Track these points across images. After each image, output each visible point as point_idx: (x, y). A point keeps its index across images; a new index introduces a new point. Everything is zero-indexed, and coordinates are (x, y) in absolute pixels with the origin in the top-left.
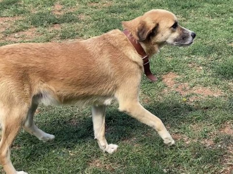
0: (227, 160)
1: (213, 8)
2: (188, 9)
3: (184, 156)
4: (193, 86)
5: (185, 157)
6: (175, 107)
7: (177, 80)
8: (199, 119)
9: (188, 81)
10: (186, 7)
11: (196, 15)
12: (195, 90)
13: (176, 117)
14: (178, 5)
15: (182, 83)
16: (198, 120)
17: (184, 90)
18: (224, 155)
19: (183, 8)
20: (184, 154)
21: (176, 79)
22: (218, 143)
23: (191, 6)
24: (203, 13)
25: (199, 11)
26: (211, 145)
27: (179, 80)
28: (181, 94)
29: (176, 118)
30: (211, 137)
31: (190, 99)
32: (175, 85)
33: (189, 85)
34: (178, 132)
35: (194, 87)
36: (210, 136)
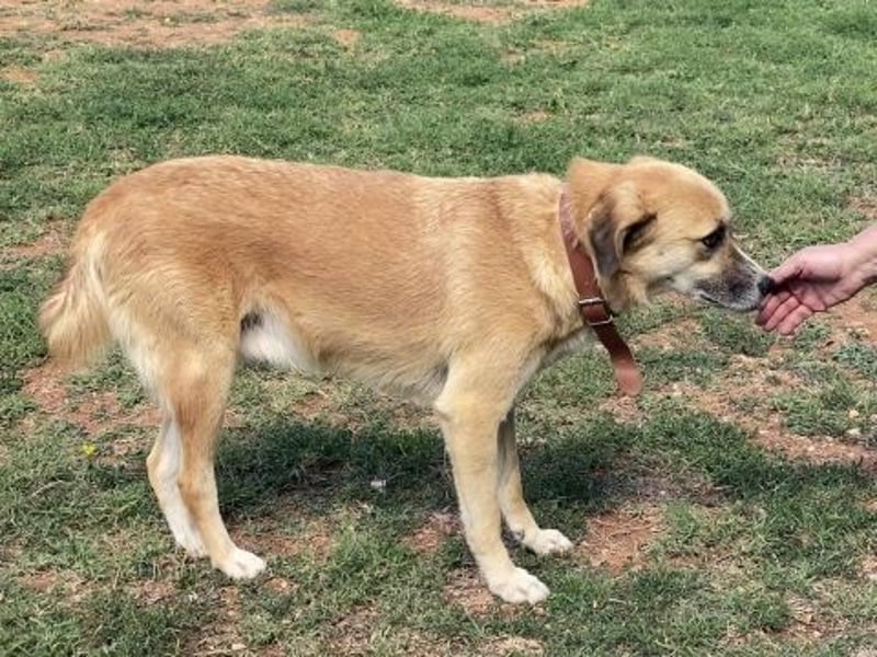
0: (209, 640)
1: (251, 124)
2: (161, 127)
3: (54, 642)
4: (136, 402)
5: (55, 646)
6: (53, 479)
7: (74, 383)
8: (133, 515)
9: (119, 386)
10: (153, 122)
11: (187, 148)
12: (138, 415)
13: (51, 511)
14: (125, 115)
15: (94, 394)
16: (129, 518)
17: (102, 416)
18: (203, 625)
19: (142, 126)
20: (53, 636)
21: (73, 380)
22: (189, 588)
23: (172, 118)
24: (215, 142)
25: (201, 136)
26: (163, 599)
27: (85, 383)
28: (85, 431)
29: (52, 516)
30: (169, 568)
31: (116, 447)
32: (67, 401)
33: (119, 399)
34: (49, 566)
35: (138, 405)
36: (164, 566)
